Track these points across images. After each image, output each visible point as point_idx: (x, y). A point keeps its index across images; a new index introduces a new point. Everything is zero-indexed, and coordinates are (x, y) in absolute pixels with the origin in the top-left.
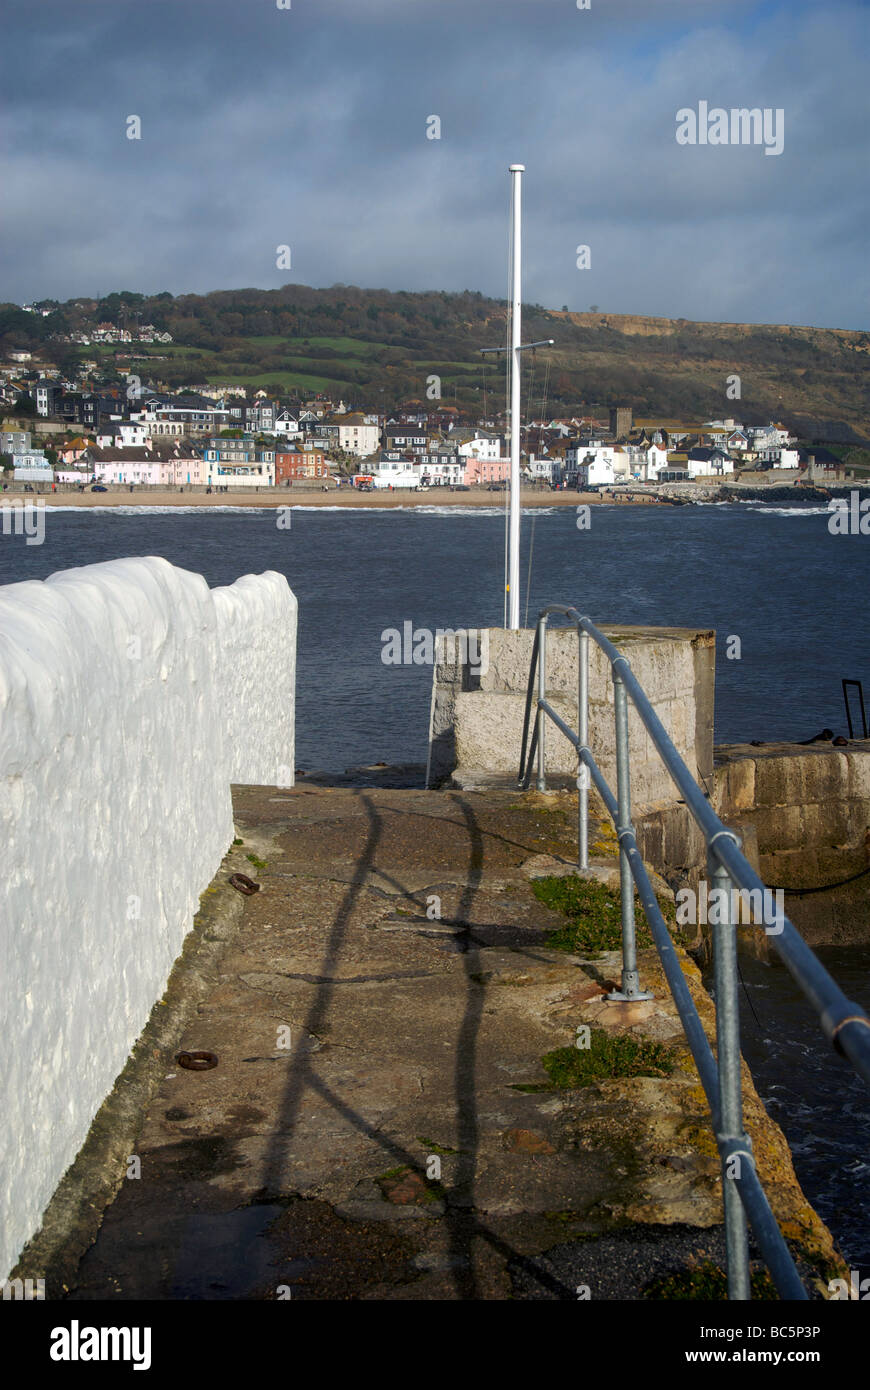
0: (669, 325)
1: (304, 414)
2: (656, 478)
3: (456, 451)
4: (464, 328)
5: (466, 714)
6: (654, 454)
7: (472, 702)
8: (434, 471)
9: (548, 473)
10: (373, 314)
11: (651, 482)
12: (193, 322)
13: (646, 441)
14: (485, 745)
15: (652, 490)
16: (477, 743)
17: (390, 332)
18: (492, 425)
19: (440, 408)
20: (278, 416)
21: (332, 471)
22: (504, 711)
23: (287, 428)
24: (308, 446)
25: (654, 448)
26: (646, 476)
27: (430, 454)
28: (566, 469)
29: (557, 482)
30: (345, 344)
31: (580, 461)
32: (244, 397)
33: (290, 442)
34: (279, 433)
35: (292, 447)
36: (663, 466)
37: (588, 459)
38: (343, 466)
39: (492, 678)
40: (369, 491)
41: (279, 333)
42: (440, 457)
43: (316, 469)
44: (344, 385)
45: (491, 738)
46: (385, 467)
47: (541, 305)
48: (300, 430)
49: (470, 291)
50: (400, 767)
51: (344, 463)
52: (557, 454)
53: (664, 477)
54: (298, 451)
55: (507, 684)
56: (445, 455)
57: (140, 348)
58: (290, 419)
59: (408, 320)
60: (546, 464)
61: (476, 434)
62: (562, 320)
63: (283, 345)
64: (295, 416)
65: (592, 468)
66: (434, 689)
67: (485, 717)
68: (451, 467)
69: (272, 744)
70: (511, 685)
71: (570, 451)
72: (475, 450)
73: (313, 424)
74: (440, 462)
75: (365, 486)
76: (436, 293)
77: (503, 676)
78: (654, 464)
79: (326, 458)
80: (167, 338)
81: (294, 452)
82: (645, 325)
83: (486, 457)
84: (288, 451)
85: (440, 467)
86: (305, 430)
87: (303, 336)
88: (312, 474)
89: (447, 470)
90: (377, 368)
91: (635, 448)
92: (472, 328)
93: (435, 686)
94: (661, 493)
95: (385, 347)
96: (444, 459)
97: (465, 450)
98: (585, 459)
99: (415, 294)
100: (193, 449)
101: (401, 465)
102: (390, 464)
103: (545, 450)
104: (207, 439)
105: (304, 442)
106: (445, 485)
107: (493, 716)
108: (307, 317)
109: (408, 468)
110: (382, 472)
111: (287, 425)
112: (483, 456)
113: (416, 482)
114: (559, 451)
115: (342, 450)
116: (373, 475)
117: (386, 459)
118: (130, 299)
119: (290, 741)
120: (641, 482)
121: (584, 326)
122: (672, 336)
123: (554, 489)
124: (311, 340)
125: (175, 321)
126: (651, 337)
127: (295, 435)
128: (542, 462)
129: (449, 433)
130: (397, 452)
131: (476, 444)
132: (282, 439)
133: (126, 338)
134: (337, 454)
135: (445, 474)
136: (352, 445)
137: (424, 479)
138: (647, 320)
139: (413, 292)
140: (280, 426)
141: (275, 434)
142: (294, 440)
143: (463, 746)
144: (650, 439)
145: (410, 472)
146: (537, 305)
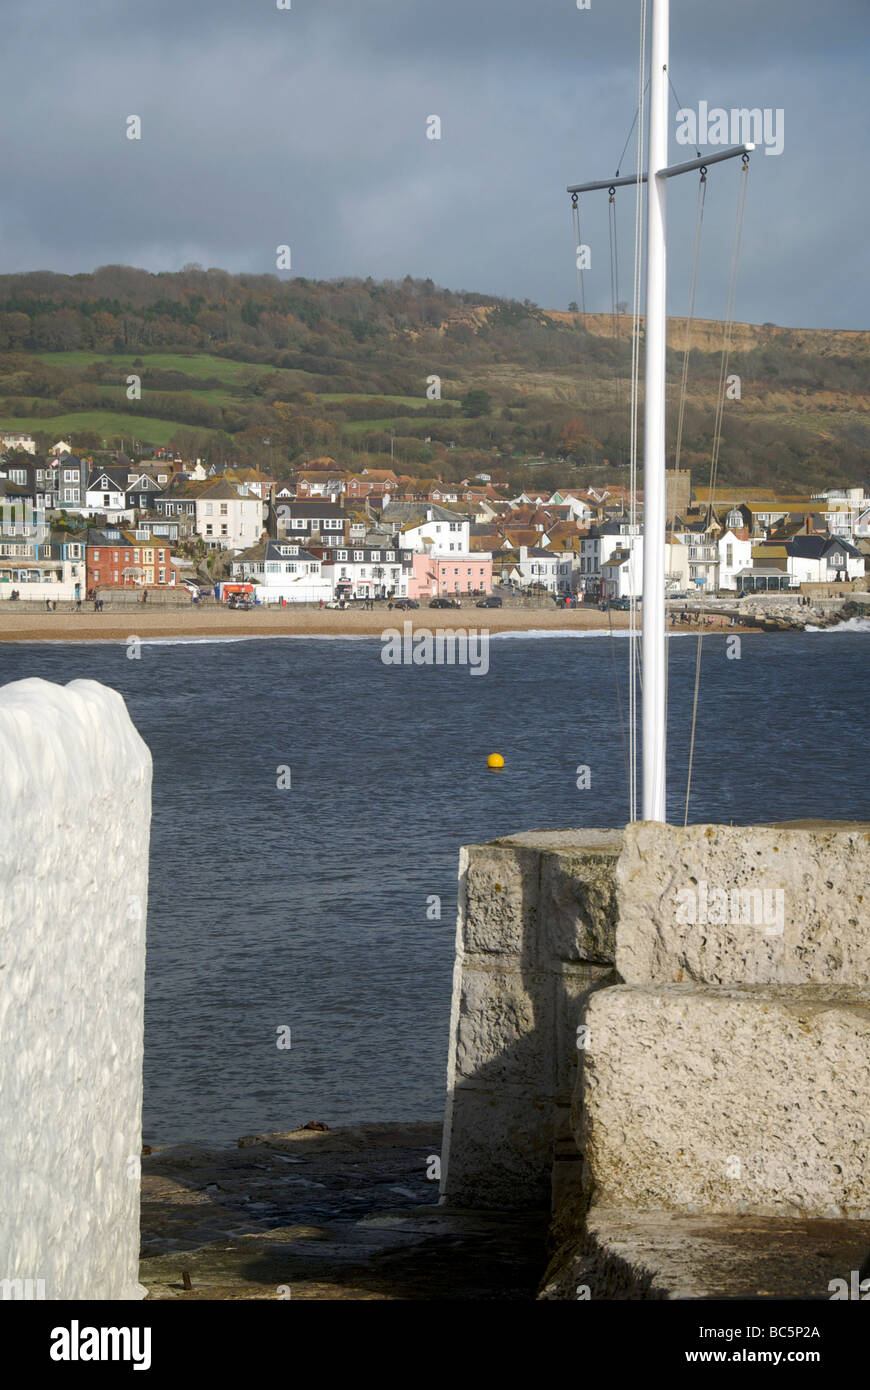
0: (749, 334)
1: (135, 480)
2: (733, 586)
3: (395, 541)
4: (404, 340)
5: (615, 1052)
6: (729, 546)
7: (634, 1021)
8: (359, 575)
9: (550, 579)
10: (250, 316)
11: (721, 593)
13: (715, 525)
14: (669, 1140)
15: (728, 607)
16: (647, 1132)
17: (281, 346)
18: (454, 500)
19: (366, 472)
20: (91, 482)
21: (184, 576)
22: (719, 1044)
23: (107, 503)
24: (142, 534)
25: (729, 537)
26: (717, 583)
27: (351, 547)
28: (580, 571)
29: (566, 595)
30: (205, 365)
31: (605, 557)
32: (33, 453)
33: (111, 527)
34: (93, 512)
35: (114, 535)
36: (745, 566)
37: (619, 556)
38: (203, 566)
39: (646, 949)
40: (246, 609)
41: (92, 347)
42: (367, 550)
43: (158, 573)
44: (203, 433)
45: (688, 1120)
46: (273, 569)
47: (532, 301)
48: (128, 507)
49: (414, 277)
50: (357, 1133)
51: (204, 562)
52: (564, 546)
53: (746, 585)
54: (126, 542)
55: (686, 965)
56: (376, 548)
58: (112, 488)
59: (311, 327)
60: (548, 563)
61: (429, 514)
62: (569, 327)
63: (98, 366)
64: (119, 482)
65: (626, 570)
66: (458, 968)
67: (670, 1063)
68: (387, 568)
69: (84, 1141)
70: (696, 967)
71: (588, 542)
72: (427, 541)
73: (151, 495)
74: (367, 560)
75: (240, 600)
76: (357, 281)
77: (674, 946)
78: (729, 563)
79: (173, 554)
81: (117, 542)
82: (707, 333)
83: (446, 552)
84: (106, 541)
85: (369, 568)
86: (137, 505)
87: (131, 353)
88: (150, 580)
89: (379, 573)
90: (257, 404)
91: (697, 537)
92: (418, 340)
93: (459, 961)
94: (743, 612)
95: (269, 370)
96: (375, 555)
97: (410, 540)
98: (613, 555)
99: (320, 284)
101: (300, 565)
102: (283, 564)
103: (545, 541)
105: (136, 527)
106: (377, 598)
107: (693, 1060)
108: (140, 321)
109: (314, 569)
110: (269, 577)
111: (107, 497)
112: (440, 550)
113: (328, 595)
114: (569, 541)
115: (201, 541)
116: (254, 581)
117: (275, 556)
119: (131, 1117)
120: (708, 593)
121: (605, 336)
122: (752, 352)
123: (561, 604)
124: (145, 359)
126: (718, 354)
127: (121, 514)
128: (542, 561)
129: (383, 512)
130: (294, 543)
131: (429, 529)
132: (98, 522)
134: (192, 548)
135: (376, 581)
136: (217, 531)
137: (340, 589)
138: (710, 325)
139: (318, 279)
140: (95, 499)
141: (85, 513)
142: (119, 524)
143: (608, 1141)
144: (722, 521)
145: (316, 576)
146: (527, 302)
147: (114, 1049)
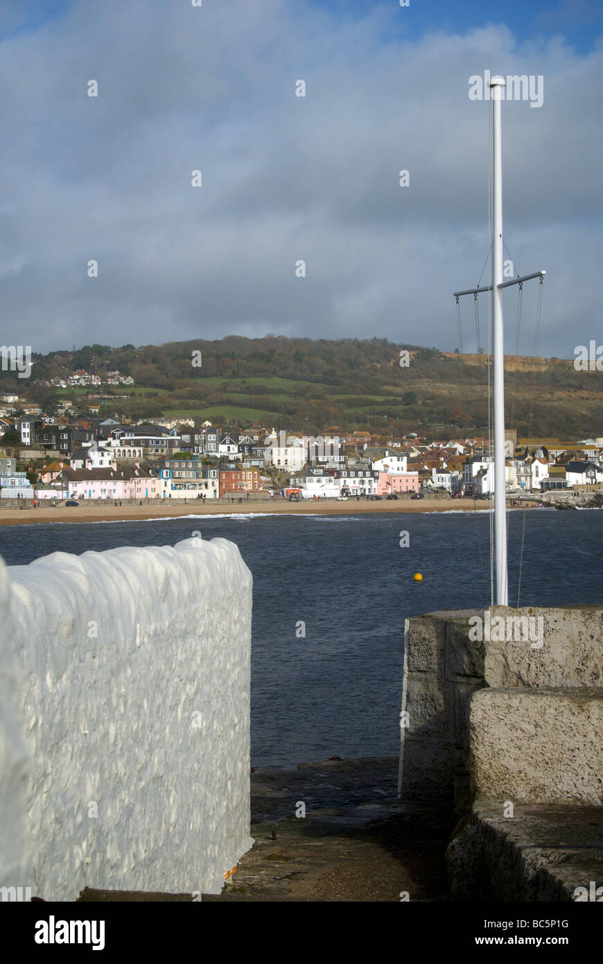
0: (544, 363)
1: (242, 439)
2: (539, 487)
3: (370, 467)
4: (373, 368)
5: (486, 722)
6: (537, 467)
8: (352, 483)
9: (447, 484)
10: (298, 358)
11: (533, 490)
12: (150, 368)
13: (529, 457)
14: (513, 766)
15: (537, 497)
16: (502, 762)
17: (313, 373)
18: (399, 446)
19: (355, 433)
20: (221, 440)
21: (267, 485)
22: (538, 718)
23: (229, 450)
24: (246, 465)
25: (537, 463)
26: (531, 486)
27: (348, 470)
28: (463, 480)
29: (455, 493)
30: (275, 382)
31: (475, 473)
32: (193, 426)
33: (231, 462)
34: (222, 454)
35: (232, 466)
36: (545, 476)
37: (482, 473)
38: (276, 480)
39: (499, 670)
40: (297, 501)
41: (222, 375)
42: (356, 472)
43: (254, 484)
44: (275, 415)
45: (523, 756)
46: (311, 481)
47: (437, 348)
48: (239, 452)
49: (378, 338)
50: (356, 762)
51: (276, 478)
52: (454, 468)
53: (545, 486)
54: (238, 469)
55: (520, 677)
56: (361, 470)
57: (107, 389)
58: (231, 443)
59: (328, 362)
60: (446, 476)
61: (387, 453)
62: (454, 360)
63: (224, 384)
64: (235, 440)
65: (485, 479)
66: (405, 679)
67: (513, 727)
68: (366, 480)
70: (526, 679)
71: (466, 466)
72: (386, 466)
73: (250, 446)
74: (356, 476)
75: (296, 497)
76: (350, 340)
77: (514, 668)
78: (537, 475)
79: (261, 475)
80: (130, 381)
81: (234, 469)
82: (524, 363)
83: (395, 471)
84: (229, 469)
85: (357, 480)
86: (243, 451)
87: (240, 377)
88: (250, 487)
89: (363, 482)
90: (302, 400)
91: (520, 463)
92: (380, 368)
93: (406, 676)
94: (544, 500)
95: (308, 384)
96: (360, 473)
97: (377, 466)
98: (479, 472)
99: (332, 342)
100: (150, 469)
101: (324, 479)
102: (315, 479)
103: (445, 465)
104: (162, 460)
105: (243, 462)
106: (362, 495)
107: (524, 726)
108: (245, 362)
109: (330, 481)
110: (308, 485)
111: (229, 447)
112: (393, 471)
113: (337, 494)
114: (457, 465)
115: (274, 468)
116: (301, 487)
117: (311, 475)
118: (99, 350)
120: (527, 490)
121: (473, 364)
122: (546, 371)
123: (453, 497)
124: (247, 380)
125: (137, 367)
126: (530, 372)
127: (236, 455)
128: (443, 475)
129: (364, 452)
130: (320, 468)
131: (387, 460)
132: (225, 459)
133: (96, 382)
134: (270, 471)
135: (361, 486)
136: (283, 463)
137: (343, 491)
138: (524, 359)
139: (331, 340)
140: (223, 448)
141: (218, 455)
142: (235, 460)
143: (483, 767)
144: (533, 455)
145: (331, 485)
146: (434, 348)
147: (236, 721)
